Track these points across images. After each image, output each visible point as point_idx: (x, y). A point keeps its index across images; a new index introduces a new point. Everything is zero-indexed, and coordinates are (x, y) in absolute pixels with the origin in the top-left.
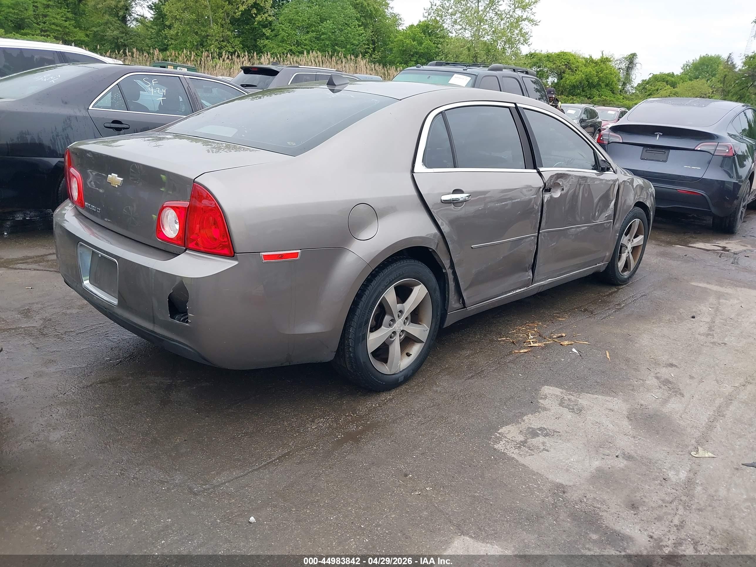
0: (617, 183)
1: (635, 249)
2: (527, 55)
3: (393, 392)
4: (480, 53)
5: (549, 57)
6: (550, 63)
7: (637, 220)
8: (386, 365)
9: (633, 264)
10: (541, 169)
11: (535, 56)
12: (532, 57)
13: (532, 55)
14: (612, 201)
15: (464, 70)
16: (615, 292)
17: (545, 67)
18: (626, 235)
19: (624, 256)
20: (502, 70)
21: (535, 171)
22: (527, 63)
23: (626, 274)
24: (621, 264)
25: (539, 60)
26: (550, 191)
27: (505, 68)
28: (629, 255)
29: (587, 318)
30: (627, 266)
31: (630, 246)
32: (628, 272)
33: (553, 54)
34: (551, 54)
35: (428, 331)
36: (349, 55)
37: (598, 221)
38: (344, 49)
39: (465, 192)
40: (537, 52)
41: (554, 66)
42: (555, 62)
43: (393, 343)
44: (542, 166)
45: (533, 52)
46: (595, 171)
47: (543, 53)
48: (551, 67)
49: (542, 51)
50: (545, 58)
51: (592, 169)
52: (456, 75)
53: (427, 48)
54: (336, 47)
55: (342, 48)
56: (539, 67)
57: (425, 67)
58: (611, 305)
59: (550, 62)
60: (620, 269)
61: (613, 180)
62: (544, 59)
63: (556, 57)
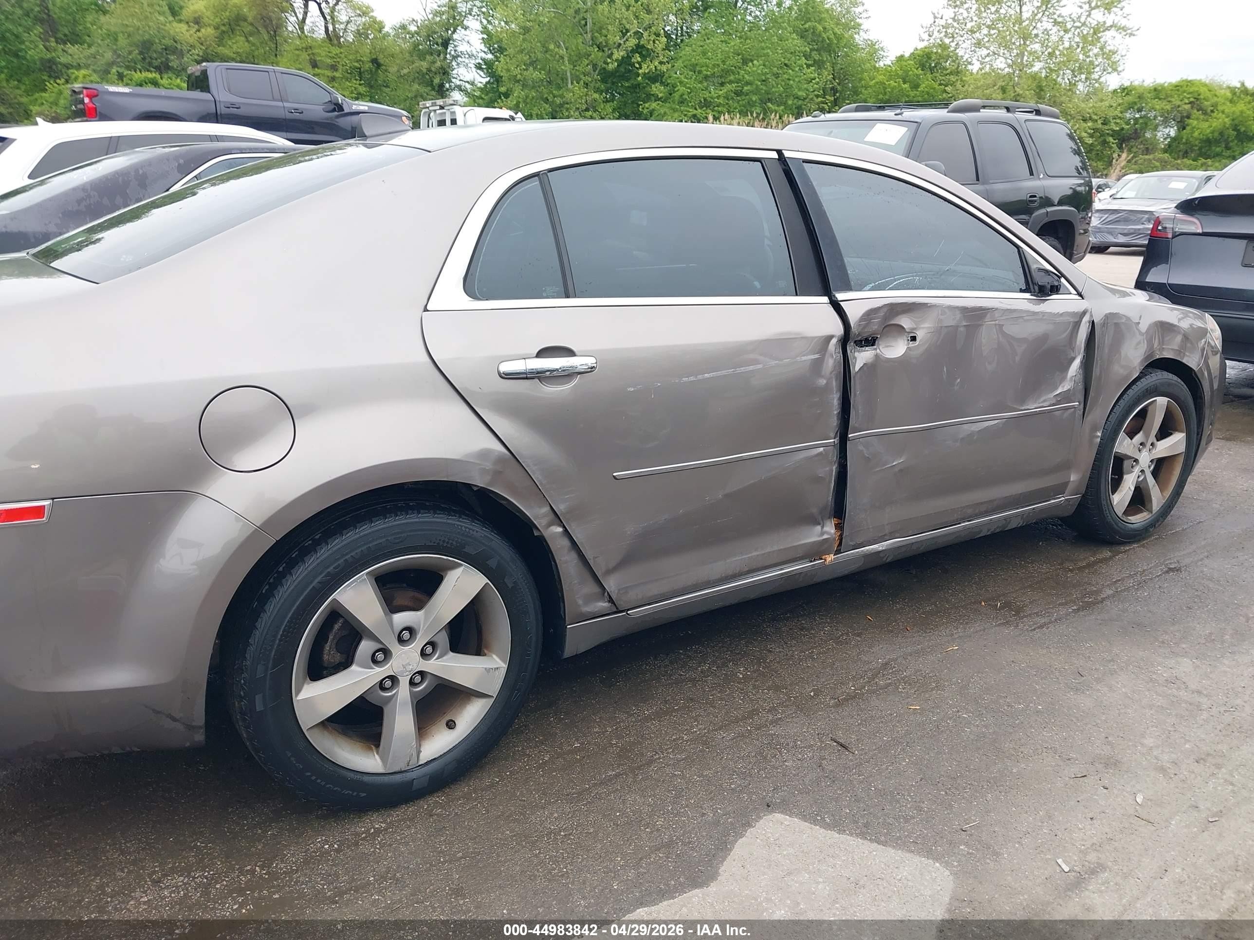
0: (1086, 319)
1: (1160, 466)
2: (1115, 91)
3: (396, 814)
4: (1023, 95)
5: (1157, 92)
6: (1160, 102)
7: (1162, 401)
8: (378, 753)
9: (1157, 498)
10: (840, 296)
11: (1131, 91)
12: (1123, 94)
13: (1125, 91)
14: (1073, 359)
15: (896, 115)
16: (1105, 560)
17: (1153, 109)
18: (1131, 434)
19: (1129, 482)
20: (979, 111)
21: (825, 299)
22: (1115, 105)
23: (1138, 519)
24: (1121, 498)
25: (1139, 97)
26: (873, 345)
27: (984, 107)
28: (1145, 478)
29: (999, 625)
30: (1139, 499)
31: (1145, 459)
32: (1145, 514)
33: (1166, 85)
34: (1162, 86)
35: (503, 672)
36: (786, 115)
37: (1035, 406)
38: (782, 107)
39: (577, 353)
40: (1136, 83)
41: (1168, 107)
42: (1169, 99)
43: (392, 702)
44: (848, 288)
45: (1127, 84)
46: (1027, 295)
47: (1146, 84)
48: (1163, 109)
49: (1144, 81)
50: (1149, 93)
51: (1022, 291)
52: (879, 126)
53: (928, 93)
54: (770, 105)
55: (778, 106)
56: (1139, 110)
57: (829, 116)
58: (1076, 594)
59: (1160, 99)
60: (1120, 510)
61: (1074, 314)
62: (1149, 95)
63: (1172, 90)
